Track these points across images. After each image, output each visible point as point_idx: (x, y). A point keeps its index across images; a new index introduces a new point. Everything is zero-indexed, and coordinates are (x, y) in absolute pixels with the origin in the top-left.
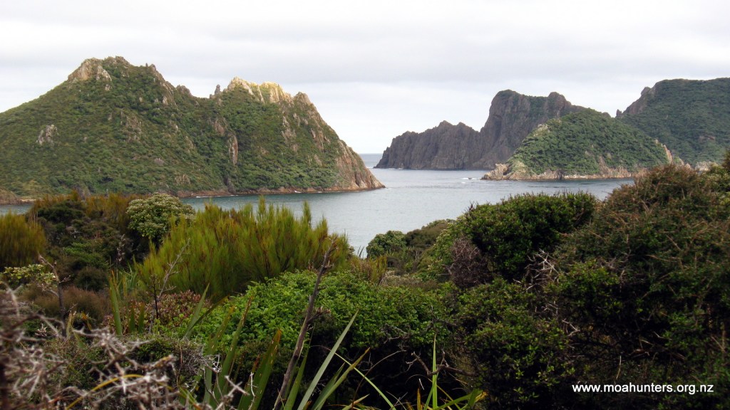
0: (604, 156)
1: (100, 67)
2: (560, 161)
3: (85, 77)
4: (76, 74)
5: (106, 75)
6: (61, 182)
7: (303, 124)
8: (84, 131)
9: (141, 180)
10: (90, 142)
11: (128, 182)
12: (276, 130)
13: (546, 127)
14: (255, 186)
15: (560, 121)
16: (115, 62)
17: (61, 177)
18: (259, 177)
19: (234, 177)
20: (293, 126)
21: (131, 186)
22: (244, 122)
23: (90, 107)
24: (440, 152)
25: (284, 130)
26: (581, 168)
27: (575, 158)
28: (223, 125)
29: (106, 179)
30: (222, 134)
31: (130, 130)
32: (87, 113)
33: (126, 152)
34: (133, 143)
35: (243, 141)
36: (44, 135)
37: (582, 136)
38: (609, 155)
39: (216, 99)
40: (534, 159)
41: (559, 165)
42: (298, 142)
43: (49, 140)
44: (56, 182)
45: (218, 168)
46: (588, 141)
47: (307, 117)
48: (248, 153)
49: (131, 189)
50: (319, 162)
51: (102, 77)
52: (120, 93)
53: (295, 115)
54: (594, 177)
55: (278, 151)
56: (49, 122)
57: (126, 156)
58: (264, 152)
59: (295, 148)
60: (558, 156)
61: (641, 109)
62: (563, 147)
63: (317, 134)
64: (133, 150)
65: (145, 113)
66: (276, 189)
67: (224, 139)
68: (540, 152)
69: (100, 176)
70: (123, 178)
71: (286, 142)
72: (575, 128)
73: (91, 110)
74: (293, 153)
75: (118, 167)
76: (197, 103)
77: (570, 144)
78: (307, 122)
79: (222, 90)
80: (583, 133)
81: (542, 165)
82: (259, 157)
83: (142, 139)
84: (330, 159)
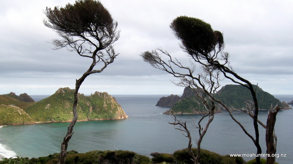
0: (195, 108)
1: (62, 90)
2: (183, 110)
3: (59, 92)
4: (57, 92)
5: (64, 92)
6: (48, 118)
7: (109, 103)
8: (56, 106)
9: (66, 117)
10: (57, 108)
11: (63, 118)
12: (102, 105)
13: (181, 101)
14: (95, 118)
15: (185, 99)
16: (66, 89)
17: (48, 117)
18: (96, 116)
19: (90, 116)
20: (106, 103)
21: (63, 119)
22: (95, 103)
23: (58, 100)
24: (170, 102)
25: (104, 105)
26: (187, 111)
27: (187, 109)
28: (89, 104)
29: (58, 117)
30: (89, 106)
31: (66, 105)
32: (58, 101)
33: (64, 111)
34: (66, 108)
35: (94, 107)
36: (47, 106)
37: (189, 103)
38: (196, 108)
39: (90, 97)
40: (176, 109)
41: (182, 110)
42: (107, 107)
43: (48, 107)
44: (47, 118)
45: (86, 114)
46: (191, 104)
47: (110, 101)
48: (94, 110)
49: (63, 120)
50: (112, 112)
51: (63, 92)
52: (66, 96)
53: (107, 101)
54: (191, 113)
55: (102, 110)
56: (49, 103)
57: (64, 112)
58: (98, 110)
59: (106, 109)
60: (182, 108)
61: (220, 92)
62: (184, 106)
63: (112, 105)
64: (66, 110)
65: (71, 101)
66: (99, 119)
67: (89, 107)
68: (178, 107)
69: (57, 116)
70: (62, 117)
71: (104, 107)
72: (188, 101)
73: (59, 100)
74: (106, 110)
75: (62, 114)
76: (85, 98)
77: (186, 105)
78: (110, 103)
79: (92, 94)
80: (190, 102)
81: (178, 110)
82: (97, 111)
83: (69, 107)
84: (114, 111)
